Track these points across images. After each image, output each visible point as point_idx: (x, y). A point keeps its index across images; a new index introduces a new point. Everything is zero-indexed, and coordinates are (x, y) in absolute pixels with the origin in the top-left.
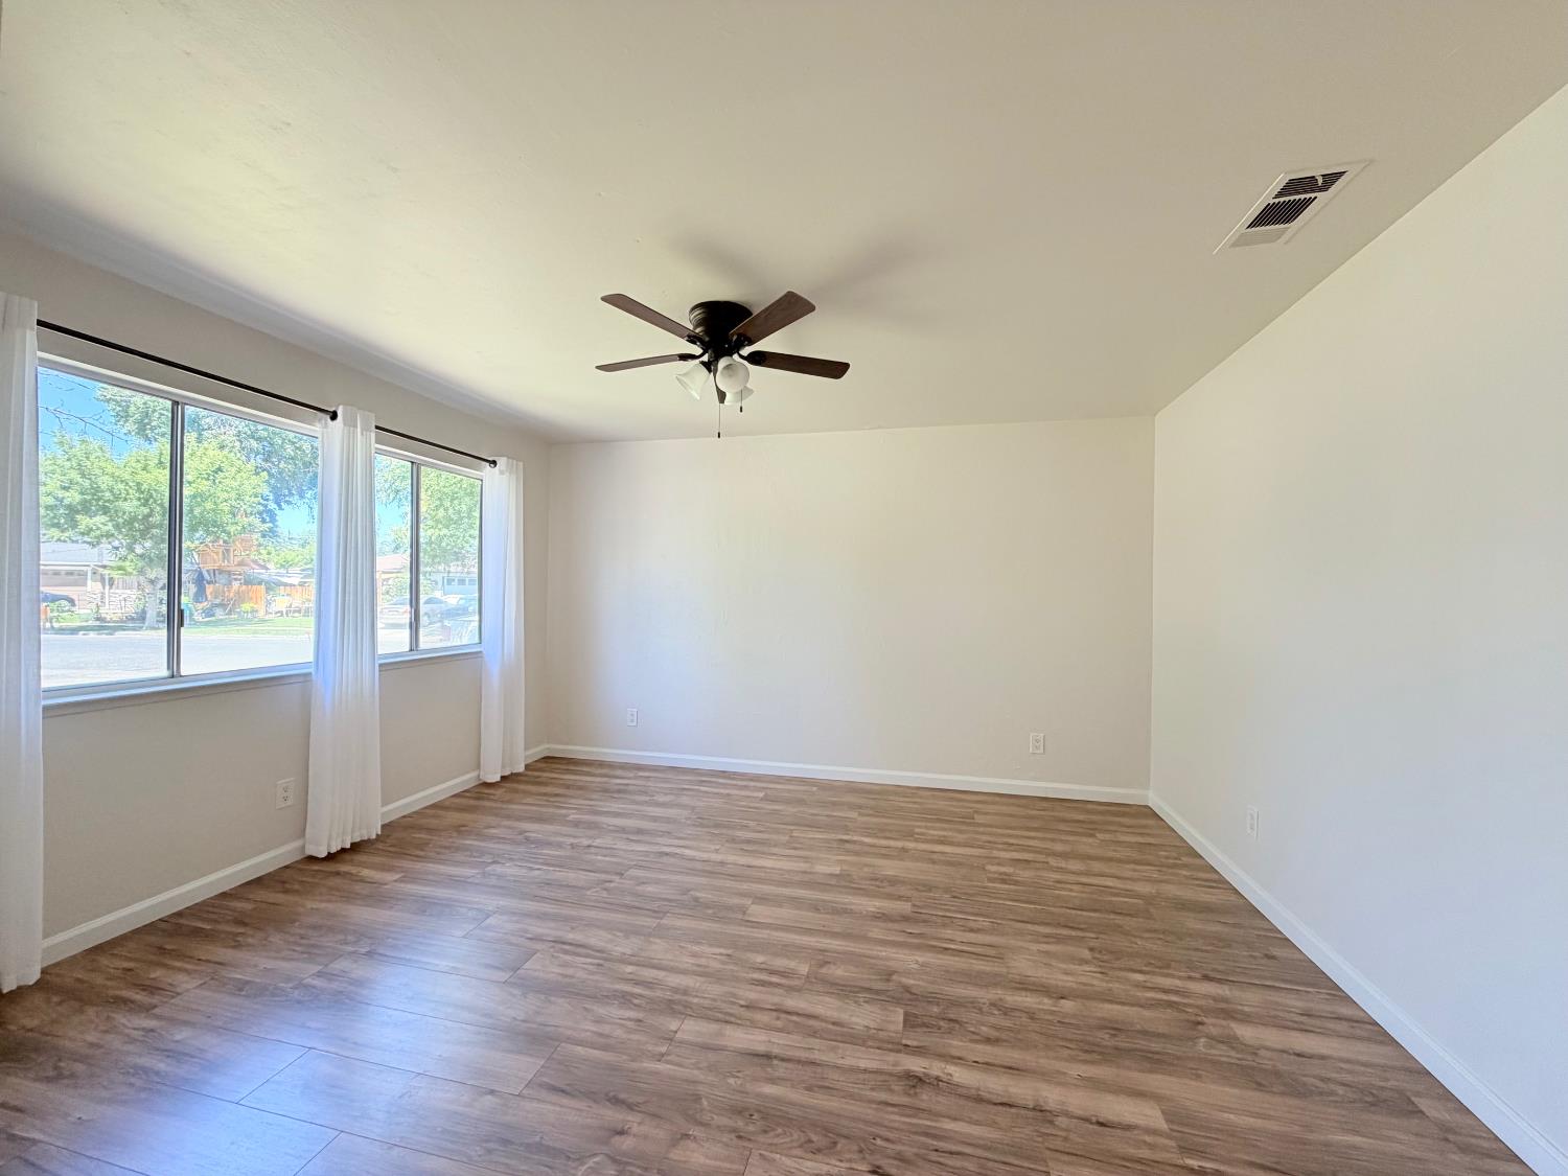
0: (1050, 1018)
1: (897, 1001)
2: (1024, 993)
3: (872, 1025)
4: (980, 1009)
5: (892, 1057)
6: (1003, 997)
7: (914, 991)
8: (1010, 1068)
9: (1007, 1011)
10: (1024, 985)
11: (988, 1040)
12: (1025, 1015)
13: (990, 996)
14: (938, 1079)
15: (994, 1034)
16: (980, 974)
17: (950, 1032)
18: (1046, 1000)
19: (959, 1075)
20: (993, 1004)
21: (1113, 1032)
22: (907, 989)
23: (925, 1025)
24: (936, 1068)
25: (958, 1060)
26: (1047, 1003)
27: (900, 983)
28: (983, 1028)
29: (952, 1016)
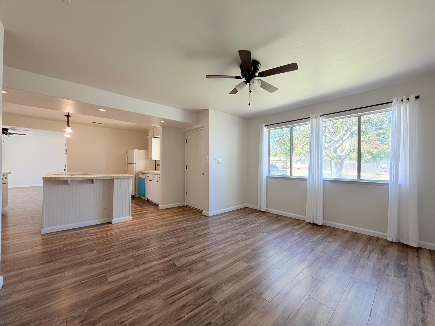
0: (140, 288)
1: (181, 267)
2: (151, 291)
3: (180, 260)
4: (161, 277)
5: (171, 258)
6: (157, 285)
7: (180, 271)
8: (146, 269)
9: (153, 282)
10: (152, 294)
11: (154, 271)
12: (148, 284)
13: (160, 283)
14: (160, 260)
15: (154, 274)
16: (167, 288)
17: (164, 268)
18: (143, 293)
19: (157, 262)
20: (158, 281)
21: (120, 295)
22: (182, 271)
23: (170, 266)
24: (161, 261)
25: (158, 264)
26: (143, 292)
27: (185, 271)
28: (157, 273)
29: (166, 271)
